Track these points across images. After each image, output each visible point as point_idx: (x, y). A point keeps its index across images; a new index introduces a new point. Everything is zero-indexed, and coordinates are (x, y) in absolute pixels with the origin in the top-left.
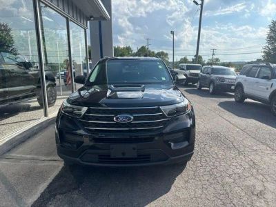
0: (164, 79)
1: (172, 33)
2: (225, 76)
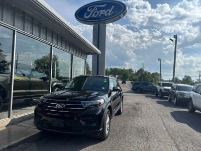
0: (103, 88)
1: (159, 60)
2: (185, 92)
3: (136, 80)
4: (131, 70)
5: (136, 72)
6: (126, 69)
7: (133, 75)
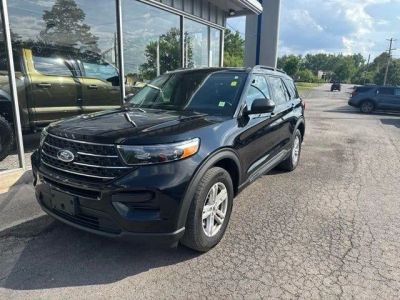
3: (367, 81)
4: (357, 58)
5: (371, 61)
6: (345, 54)
7: (362, 70)
